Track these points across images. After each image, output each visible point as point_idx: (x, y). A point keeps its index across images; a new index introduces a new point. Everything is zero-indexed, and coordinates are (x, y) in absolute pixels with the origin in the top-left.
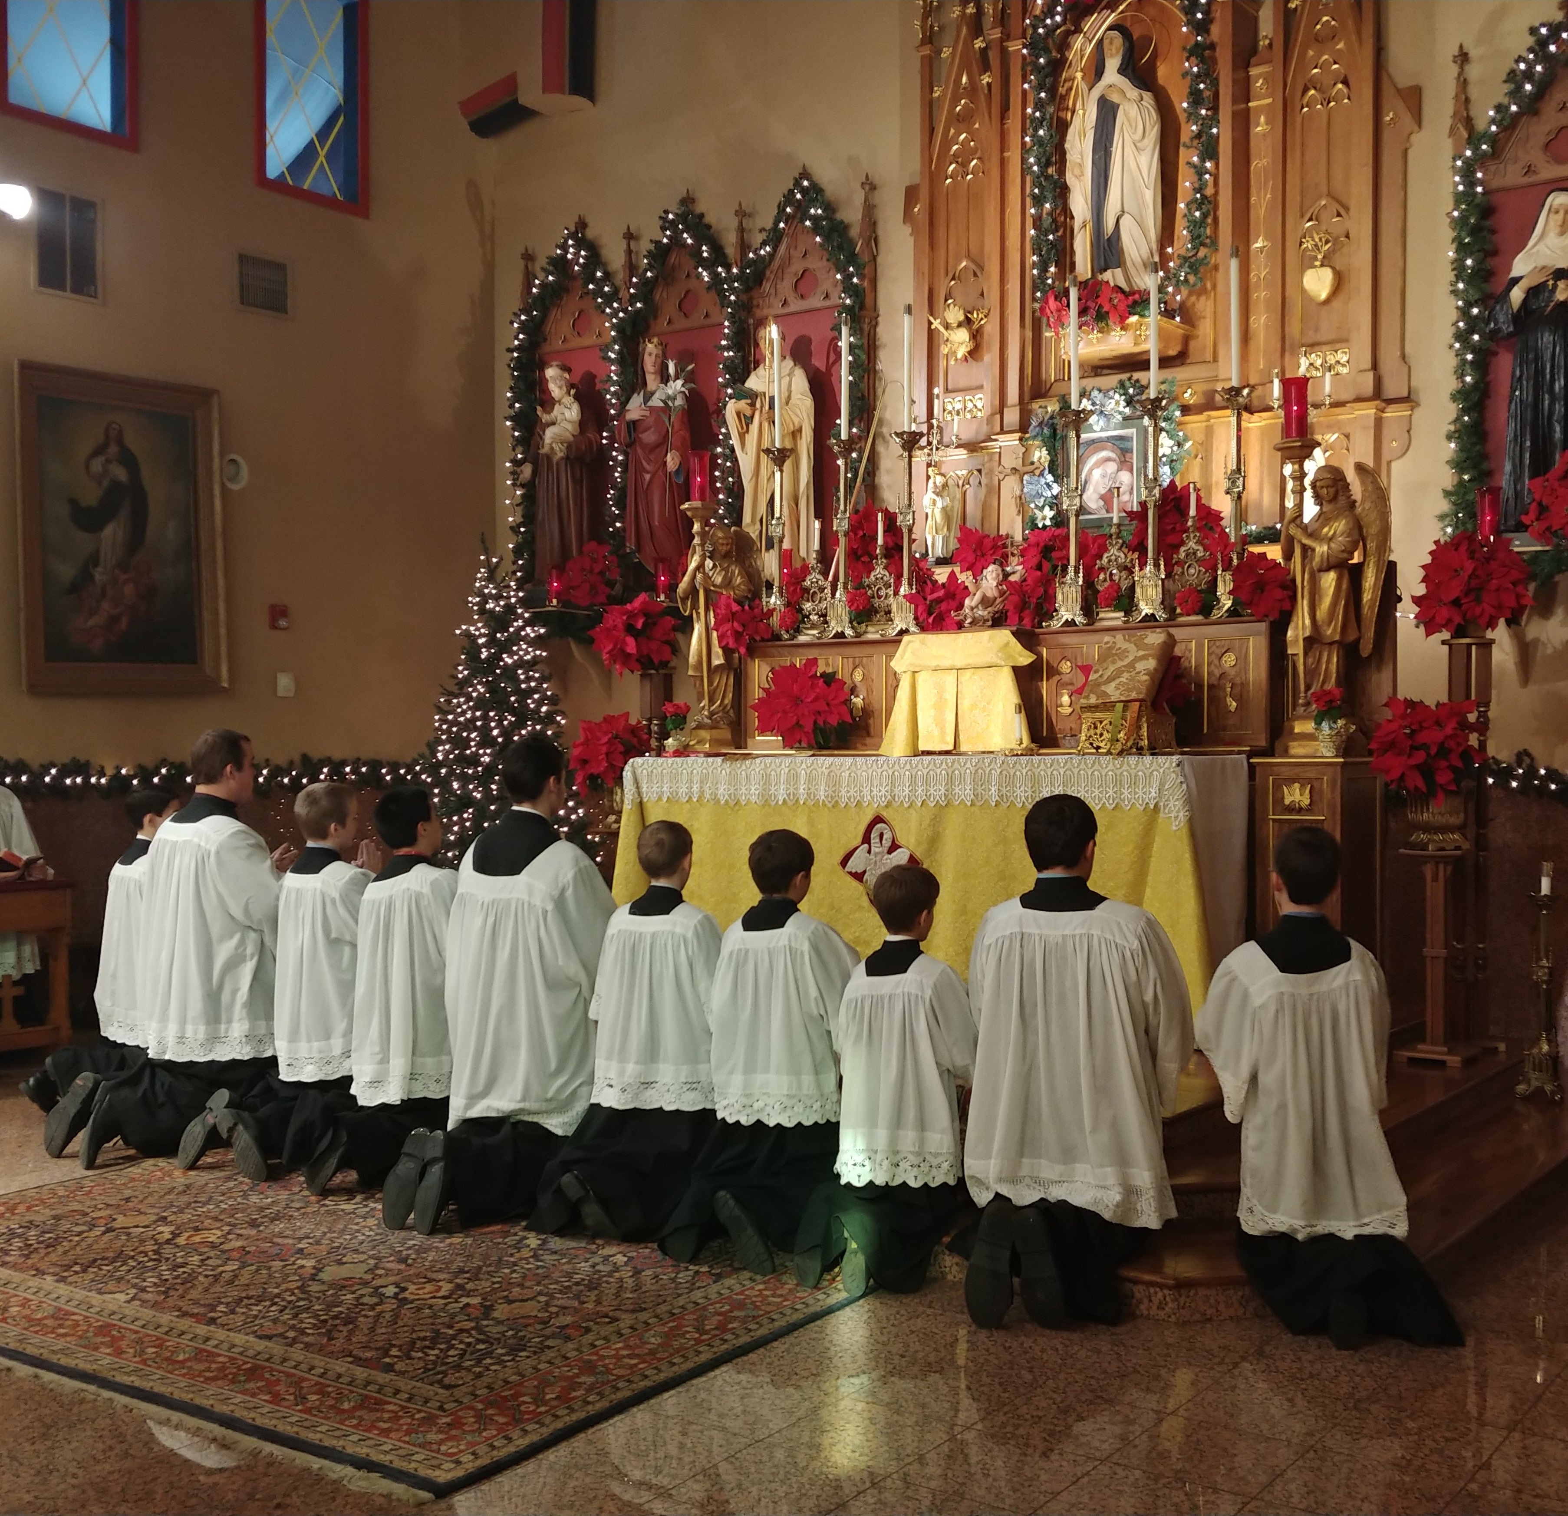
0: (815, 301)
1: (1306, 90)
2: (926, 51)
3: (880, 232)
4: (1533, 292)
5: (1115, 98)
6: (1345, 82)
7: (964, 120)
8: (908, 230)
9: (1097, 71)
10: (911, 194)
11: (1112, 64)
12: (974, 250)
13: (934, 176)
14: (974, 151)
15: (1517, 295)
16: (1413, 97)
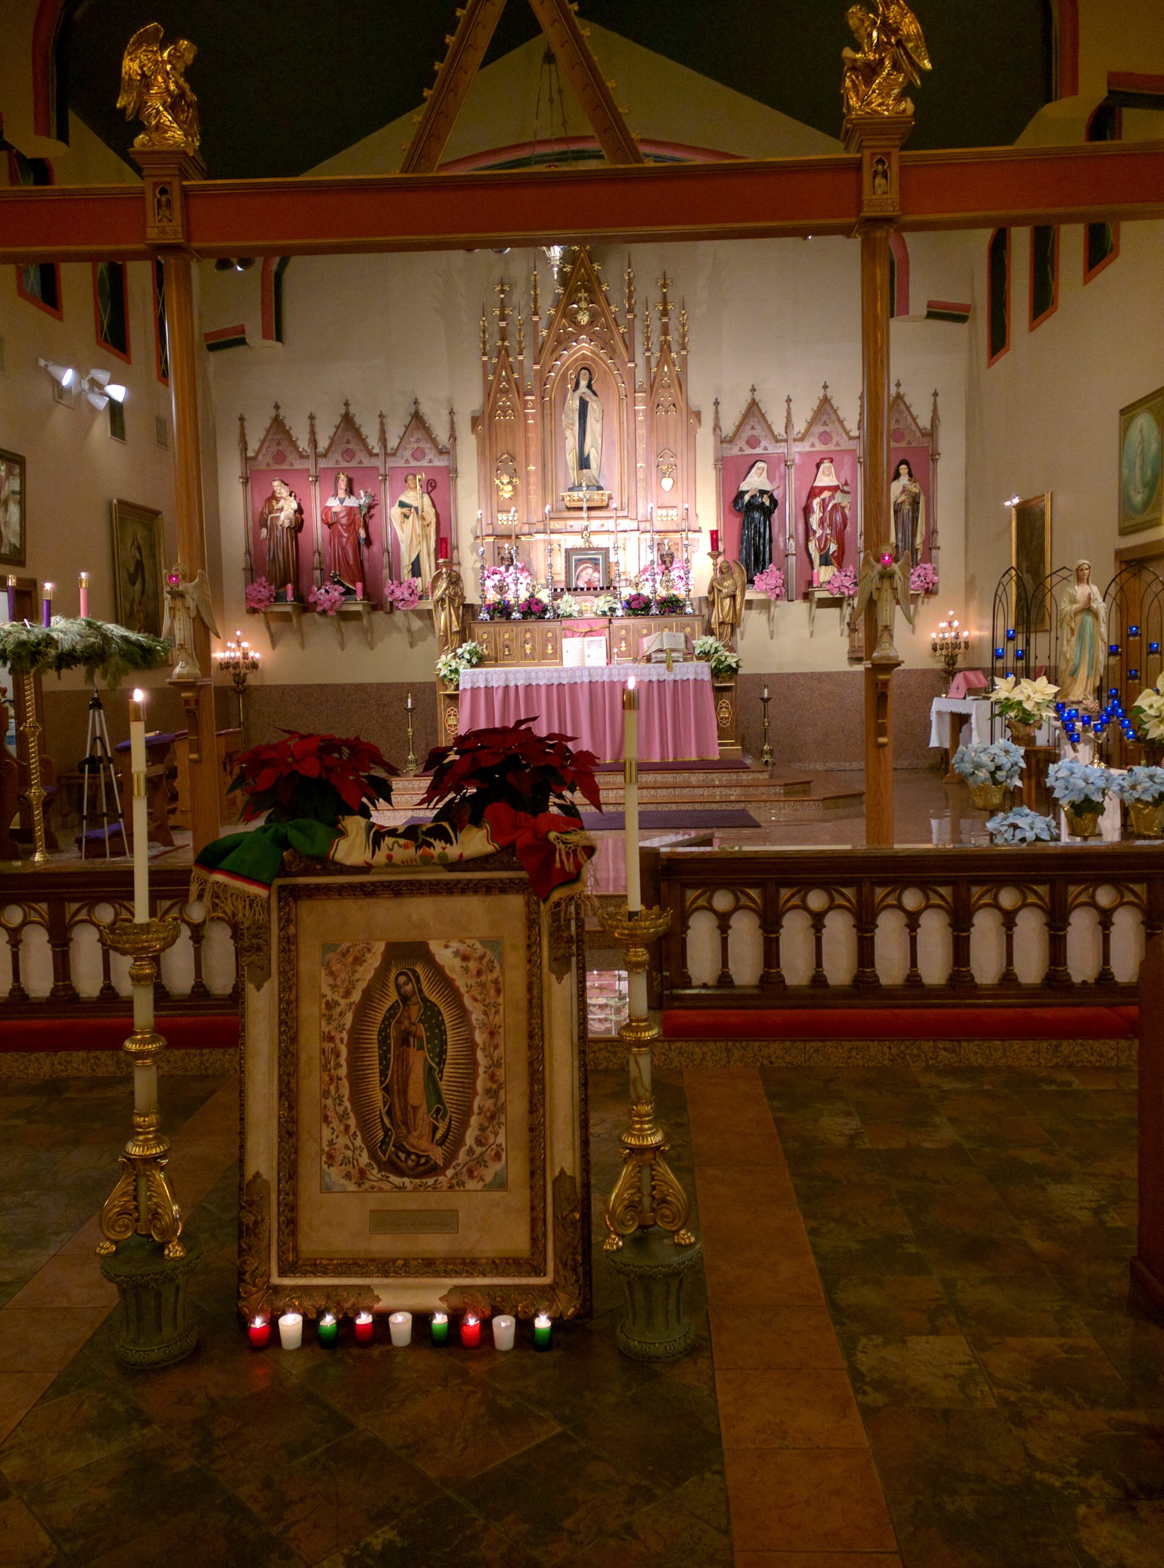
0: (424, 463)
1: (658, 406)
2: (485, 358)
3: (457, 435)
4: (753, 497)
5: (588, 399)
6: (674, 405)
7: (505, 392)
8: (474, 437)
9: (577, 386)
10: (475, 421)
11: (583, 383)
12: (510, 451)
13: (492, 415)
14: (509, 407)
15: (747, 498)
16: (698, 415)
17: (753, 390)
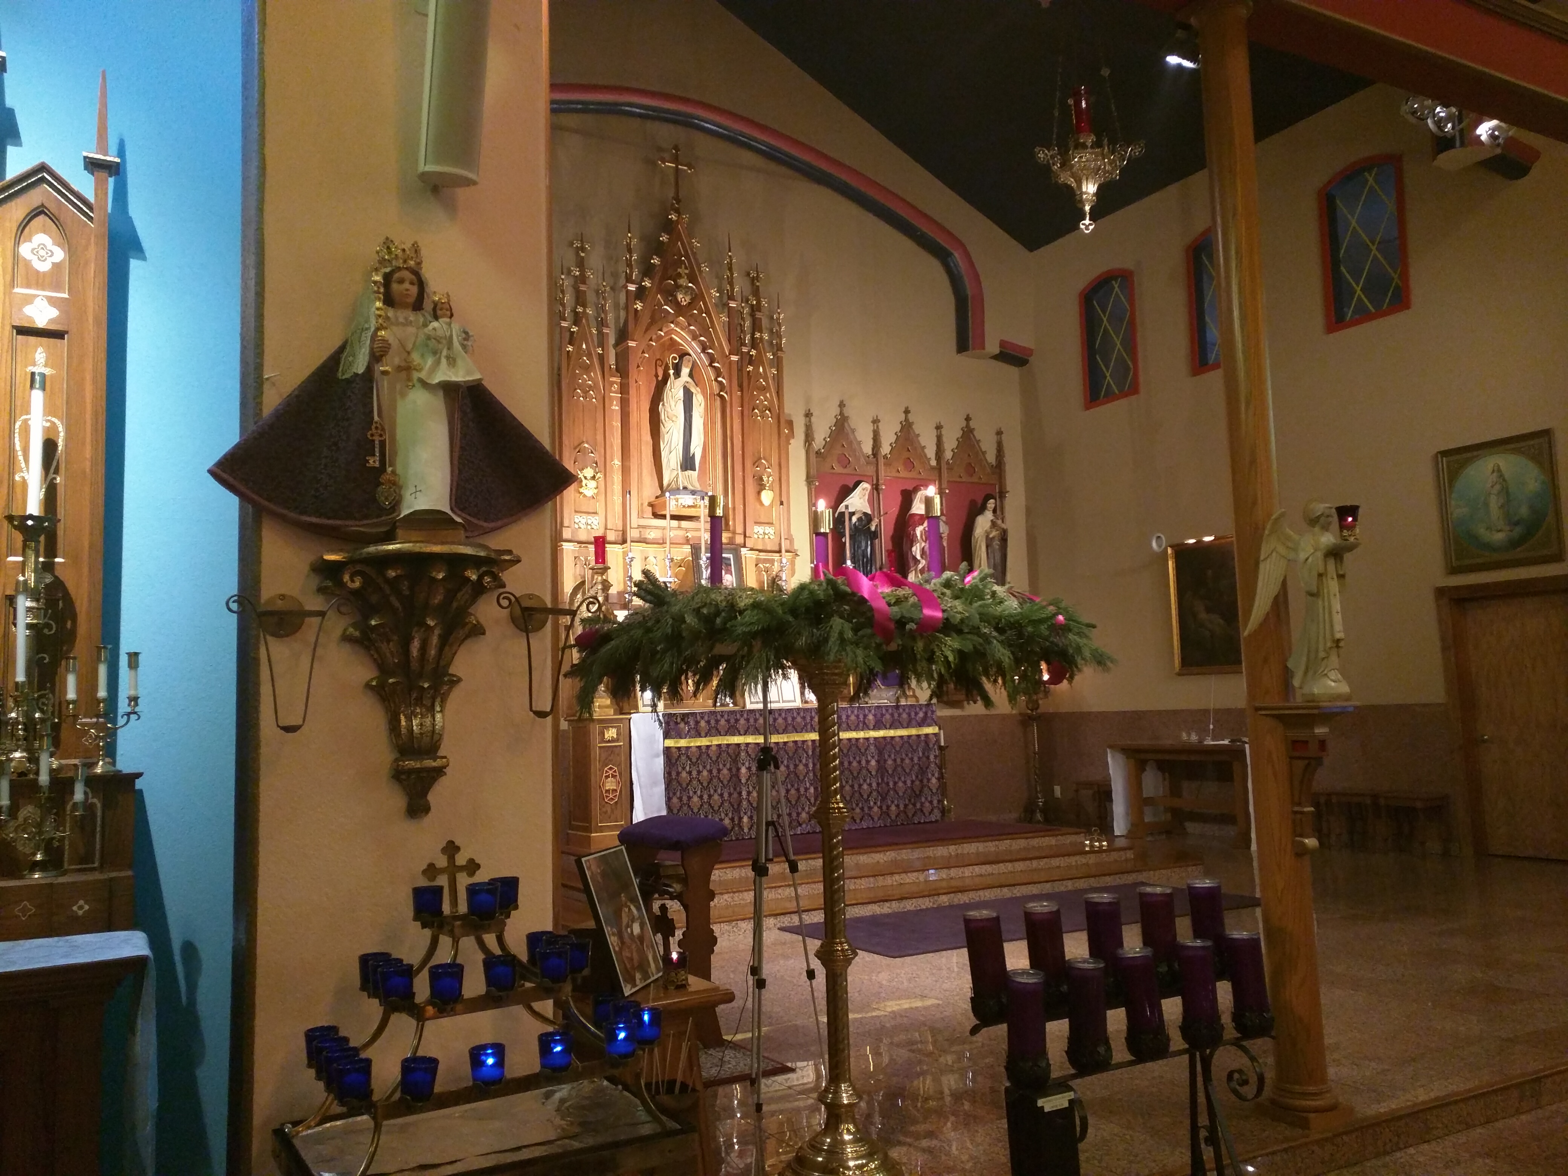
1: (754, 409)
2: (564, 324)
5: (691, 389)
6: (769, 410)
7: (587, 369)
11: (685, 371)
14: (590, 387)
16: (790, 424)
17: (842, 405)
